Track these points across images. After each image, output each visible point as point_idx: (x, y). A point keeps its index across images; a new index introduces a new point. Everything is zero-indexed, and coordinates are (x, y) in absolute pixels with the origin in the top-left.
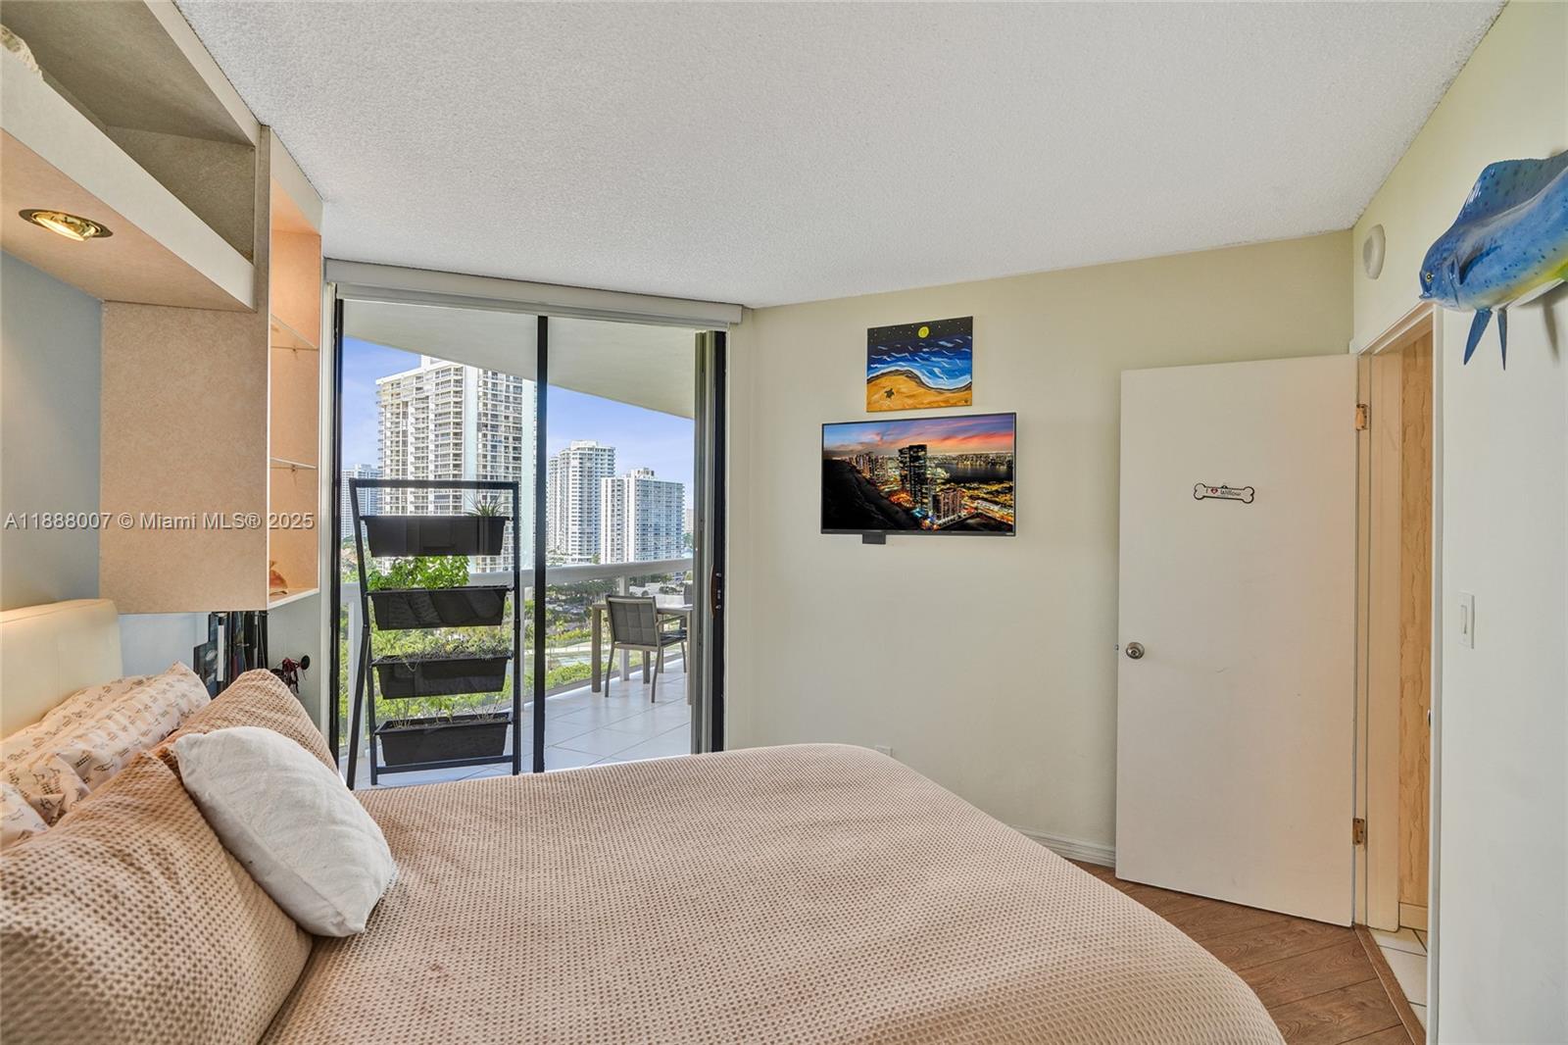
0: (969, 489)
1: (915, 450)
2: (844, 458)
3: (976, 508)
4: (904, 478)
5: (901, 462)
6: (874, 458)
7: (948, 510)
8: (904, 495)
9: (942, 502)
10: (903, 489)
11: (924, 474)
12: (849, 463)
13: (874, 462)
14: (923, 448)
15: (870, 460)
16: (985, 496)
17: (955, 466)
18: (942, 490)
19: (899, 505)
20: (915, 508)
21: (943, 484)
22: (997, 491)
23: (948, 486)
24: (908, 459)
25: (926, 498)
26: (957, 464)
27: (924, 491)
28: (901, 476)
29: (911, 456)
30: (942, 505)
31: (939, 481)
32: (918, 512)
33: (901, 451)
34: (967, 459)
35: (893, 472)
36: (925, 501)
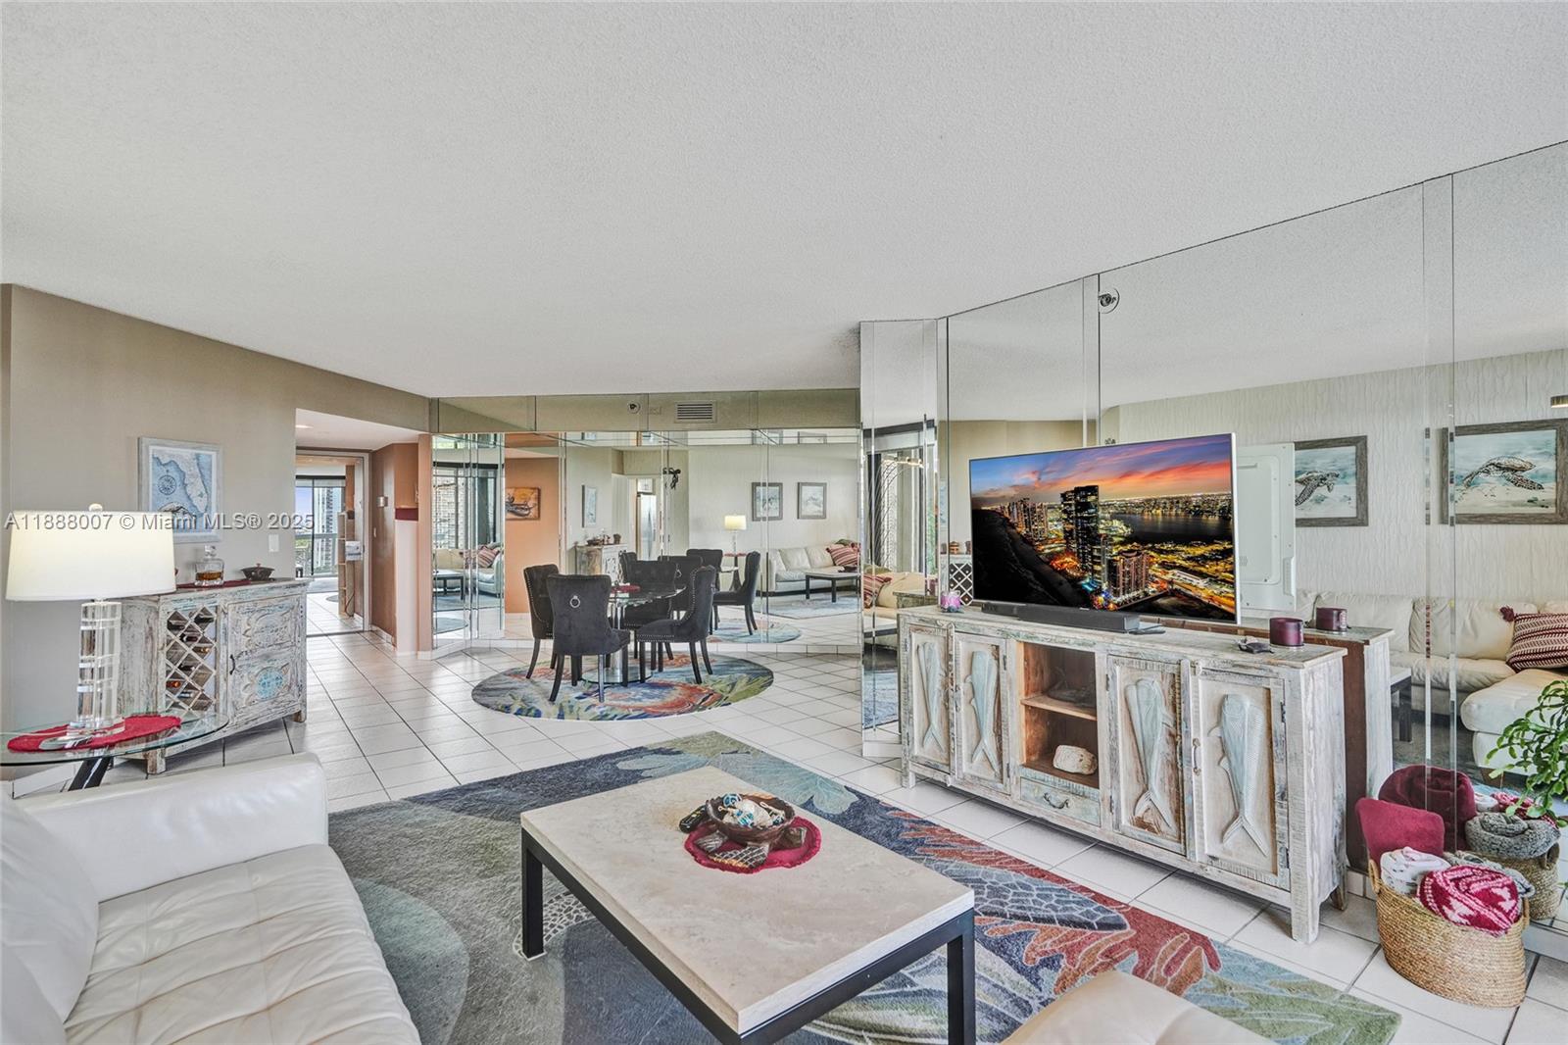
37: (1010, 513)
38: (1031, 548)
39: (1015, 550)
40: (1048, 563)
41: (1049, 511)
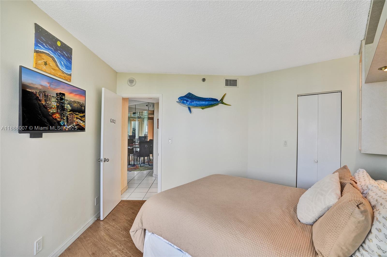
0: (76, 114)
1: (62, 95)
2: (33, 91)
3: (77, 122)
4: (58, 106)
5: (57, 99)
6: (46, 95)
7: (71, 122)
8: (57, 115)
9: (69, 119)
10: (57, 112)
11: (64, 106)
12: (35, 95)
13: (46, 97)
14: (64, 95)
15: (45, 95)
16: (80, 118)
17: (72, 105)
18: (69, 114)
19: (56, 119)
20: (61, 121)
21: (70, 112)
22: (82, 116)
23: (71, 113)
24: (59, 99)
25: (65, 117)
26: (73, 104)
27: (64, 114)
28: (57, 106)
29: (60, 98)
30: (69, 120)
31: (69, 110)
32: (62, 123)
33: (57, 94)
34: (75, 103)
35: (54, 103)
36: (64, 118)
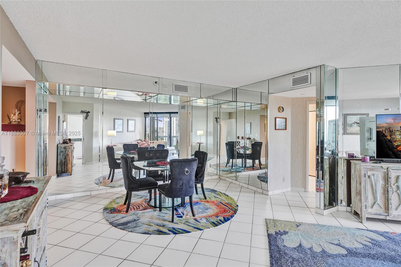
37: (385, 132)
38: (391, 144)
39: (387, 145)
40: (396, 148)
41: (397, 132)
